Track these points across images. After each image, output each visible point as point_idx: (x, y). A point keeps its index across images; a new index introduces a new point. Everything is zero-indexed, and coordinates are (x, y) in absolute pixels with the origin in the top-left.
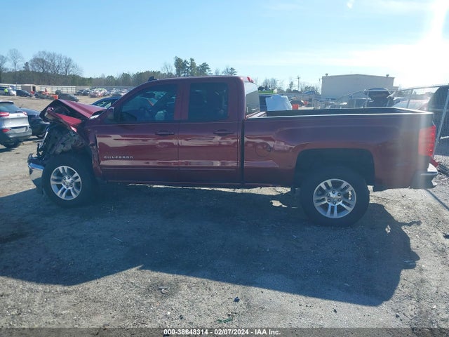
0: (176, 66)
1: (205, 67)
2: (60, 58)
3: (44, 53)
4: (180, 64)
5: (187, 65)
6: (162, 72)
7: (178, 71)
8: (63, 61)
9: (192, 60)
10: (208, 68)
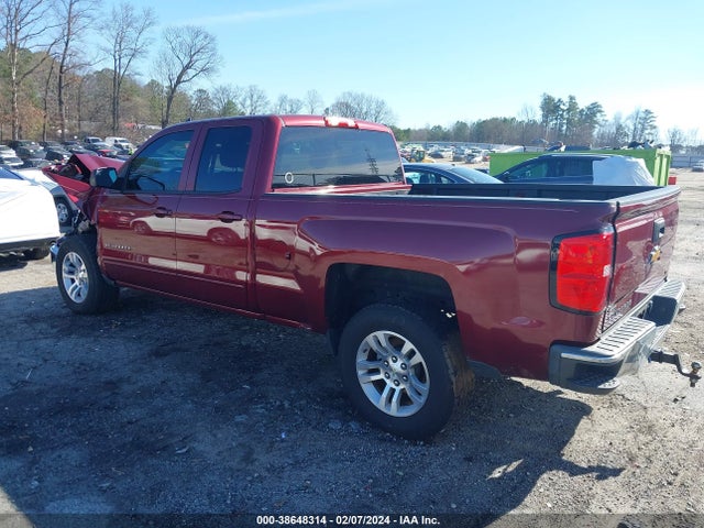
0: (543, 108)
1: (594, 109)
2: (369, 101)
3: (350, 94)
4: (550, 107)
5: (562, 107)
6: (519, 119)
7: (545, 116)
8: (374, 106)
9: (572, 98)
10: (600, 111)
